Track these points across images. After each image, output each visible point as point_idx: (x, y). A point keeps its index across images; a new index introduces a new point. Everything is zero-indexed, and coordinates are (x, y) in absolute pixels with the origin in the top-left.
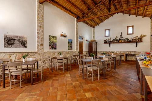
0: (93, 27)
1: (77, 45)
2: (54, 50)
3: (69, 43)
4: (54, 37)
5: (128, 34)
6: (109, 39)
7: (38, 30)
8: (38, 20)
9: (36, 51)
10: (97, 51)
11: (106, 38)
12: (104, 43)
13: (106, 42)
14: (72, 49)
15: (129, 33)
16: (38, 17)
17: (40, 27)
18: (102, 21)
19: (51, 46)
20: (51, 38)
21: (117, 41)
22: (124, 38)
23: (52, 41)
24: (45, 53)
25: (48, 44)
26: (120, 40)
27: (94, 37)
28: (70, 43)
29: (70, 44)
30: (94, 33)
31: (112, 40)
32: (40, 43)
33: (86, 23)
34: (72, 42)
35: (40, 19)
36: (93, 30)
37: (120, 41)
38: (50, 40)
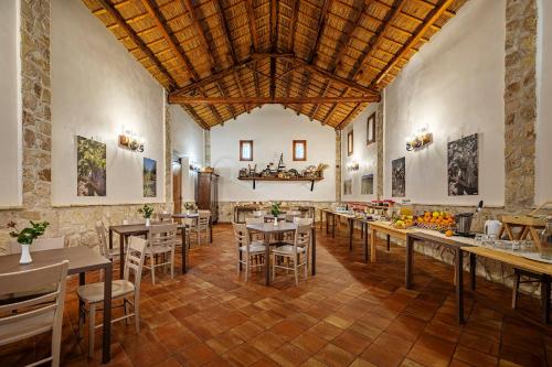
0: (206, 126)
1: (168, 183)
2: (96, 200)
3: (145, 172)
4: (95, 145)
5: (295, 159)
6: (252, 168)
7: (25, 104)
8: (25, 54)
9: (19, 204)
10: (219, 200)
11: (245, 165)
12: (240, 178)
13: (243, 176)
14: (155, 195)
15: (297, 156)
16: (26, 40)
17: (38, 89)
18: (234, 114)
19: (83, 180)
20: (86, 149)
21: (273, 175)
22: (288, 168)
23: (89, 161)
24: (61, 212)
25: (75, 174)
26: (279, 171)
27: (207, 158)
28: (150, 173)
29: (149, 176)
30: (209, 146)
31: (259, 171)
32: (39, 169)
33: (193, 112)
34: (154, 172)
35: (38, 55)
36: (207, 137)
37: (281, 175)
38: (80, 155)
